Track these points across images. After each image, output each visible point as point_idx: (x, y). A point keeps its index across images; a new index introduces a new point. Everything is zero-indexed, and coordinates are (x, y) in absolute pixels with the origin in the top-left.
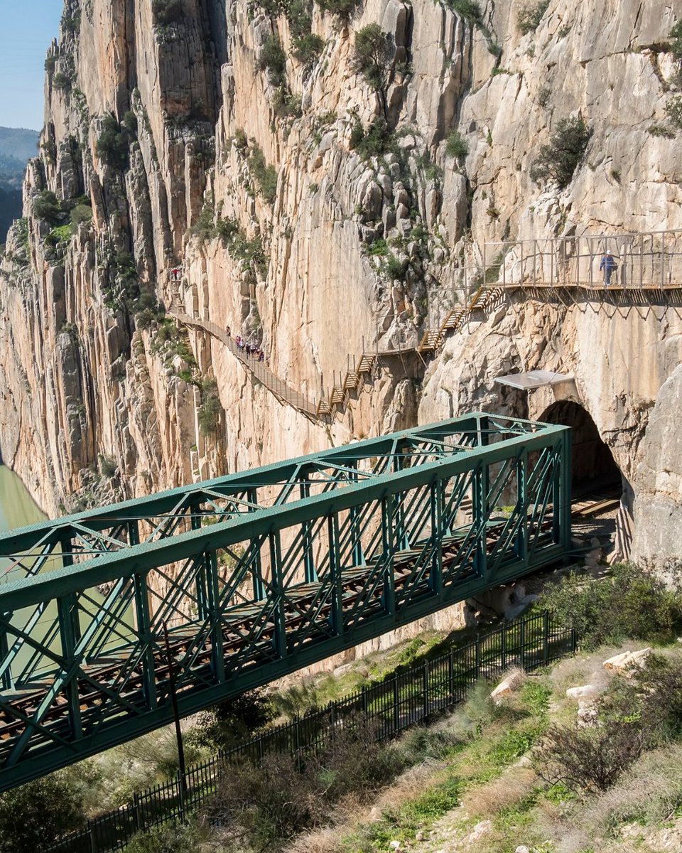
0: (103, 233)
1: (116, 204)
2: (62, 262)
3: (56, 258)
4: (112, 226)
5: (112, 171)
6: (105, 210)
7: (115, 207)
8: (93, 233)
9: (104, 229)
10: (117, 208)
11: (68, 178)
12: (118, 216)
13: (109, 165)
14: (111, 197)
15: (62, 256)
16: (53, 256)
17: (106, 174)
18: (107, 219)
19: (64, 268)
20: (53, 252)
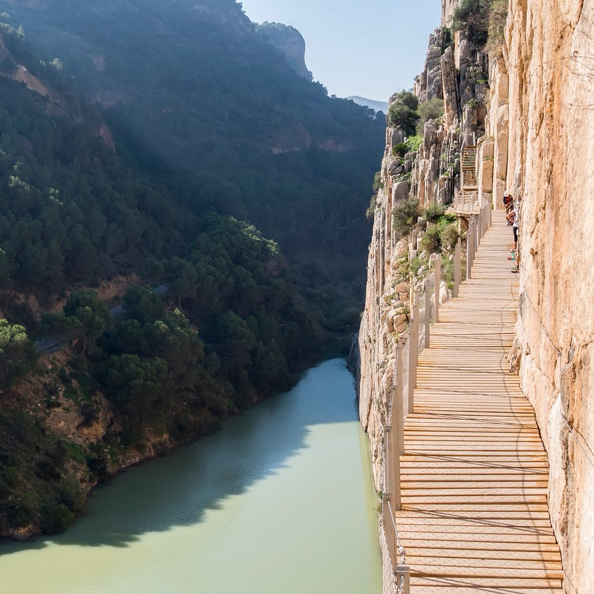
0: (453, 132)
1: (474, 92)
2: (408, 177)
3: (403, 172)
4: (464, 121)
5: (473, 48)
6: (458, 101)
7: (470, 95)
8: (441, 133)
9: (455, 126)
10: (474, 96)
11: (435, 77)
12: (473, 108)
13: (469, 40)
14: (468, 82)
15: (410, 169)
16: (399, 169)
17: (464, 52)
18: (459, 112)
19: (409, 185)
20: (399, 165)
